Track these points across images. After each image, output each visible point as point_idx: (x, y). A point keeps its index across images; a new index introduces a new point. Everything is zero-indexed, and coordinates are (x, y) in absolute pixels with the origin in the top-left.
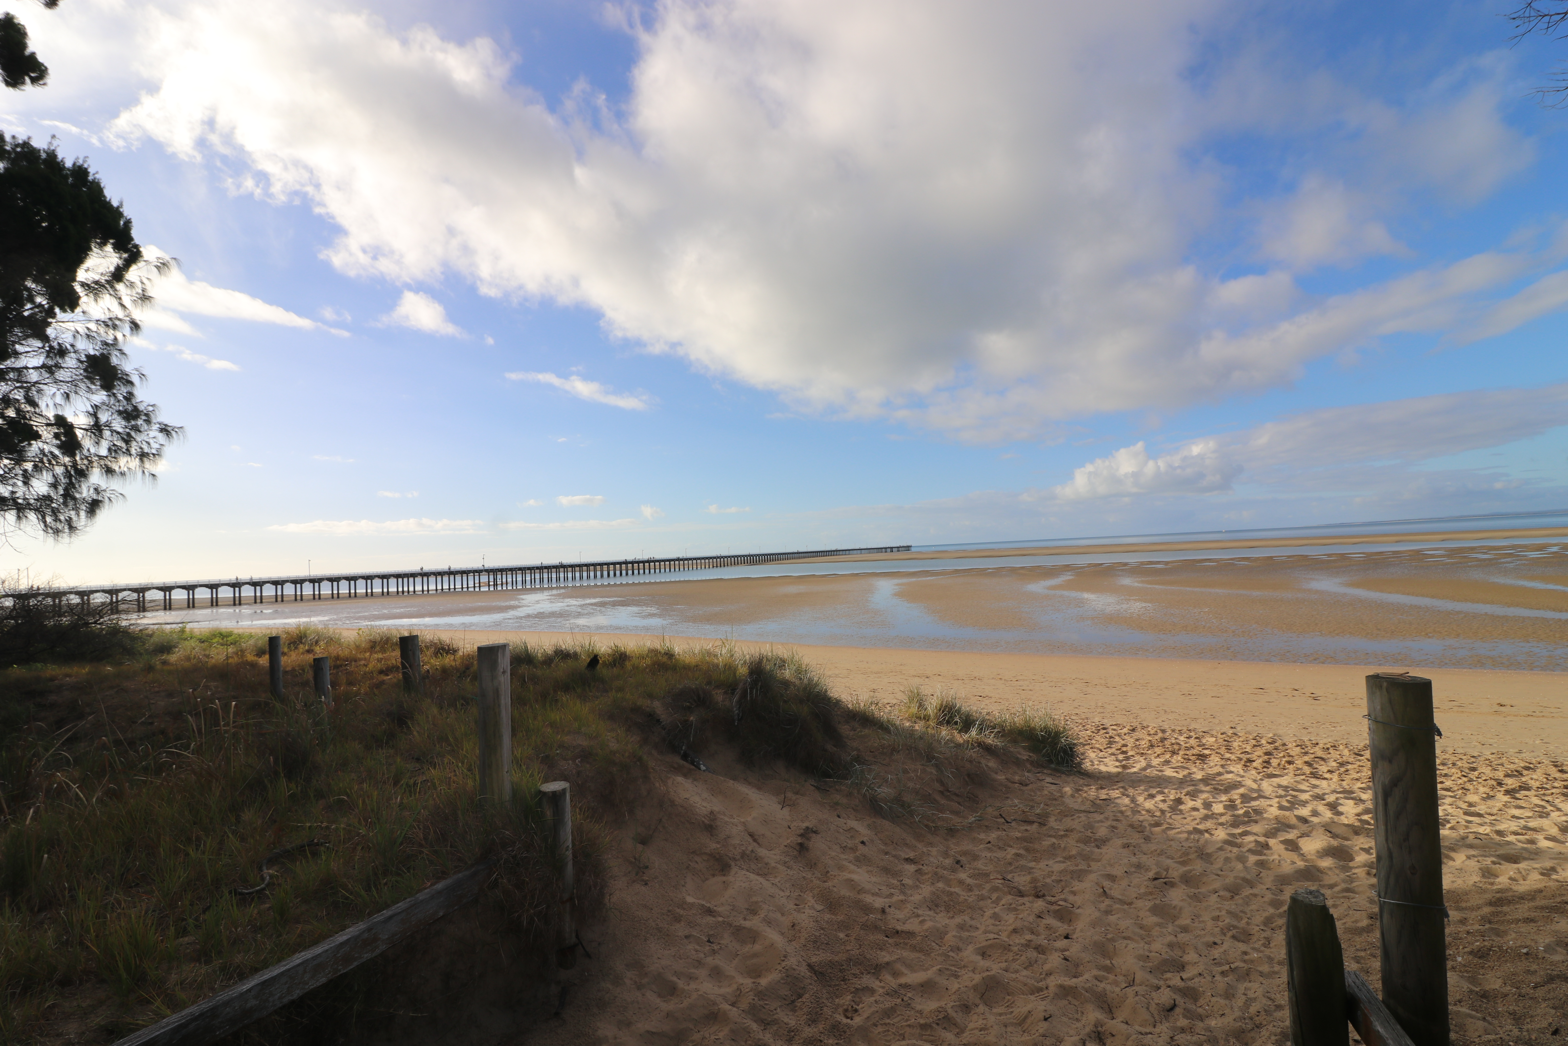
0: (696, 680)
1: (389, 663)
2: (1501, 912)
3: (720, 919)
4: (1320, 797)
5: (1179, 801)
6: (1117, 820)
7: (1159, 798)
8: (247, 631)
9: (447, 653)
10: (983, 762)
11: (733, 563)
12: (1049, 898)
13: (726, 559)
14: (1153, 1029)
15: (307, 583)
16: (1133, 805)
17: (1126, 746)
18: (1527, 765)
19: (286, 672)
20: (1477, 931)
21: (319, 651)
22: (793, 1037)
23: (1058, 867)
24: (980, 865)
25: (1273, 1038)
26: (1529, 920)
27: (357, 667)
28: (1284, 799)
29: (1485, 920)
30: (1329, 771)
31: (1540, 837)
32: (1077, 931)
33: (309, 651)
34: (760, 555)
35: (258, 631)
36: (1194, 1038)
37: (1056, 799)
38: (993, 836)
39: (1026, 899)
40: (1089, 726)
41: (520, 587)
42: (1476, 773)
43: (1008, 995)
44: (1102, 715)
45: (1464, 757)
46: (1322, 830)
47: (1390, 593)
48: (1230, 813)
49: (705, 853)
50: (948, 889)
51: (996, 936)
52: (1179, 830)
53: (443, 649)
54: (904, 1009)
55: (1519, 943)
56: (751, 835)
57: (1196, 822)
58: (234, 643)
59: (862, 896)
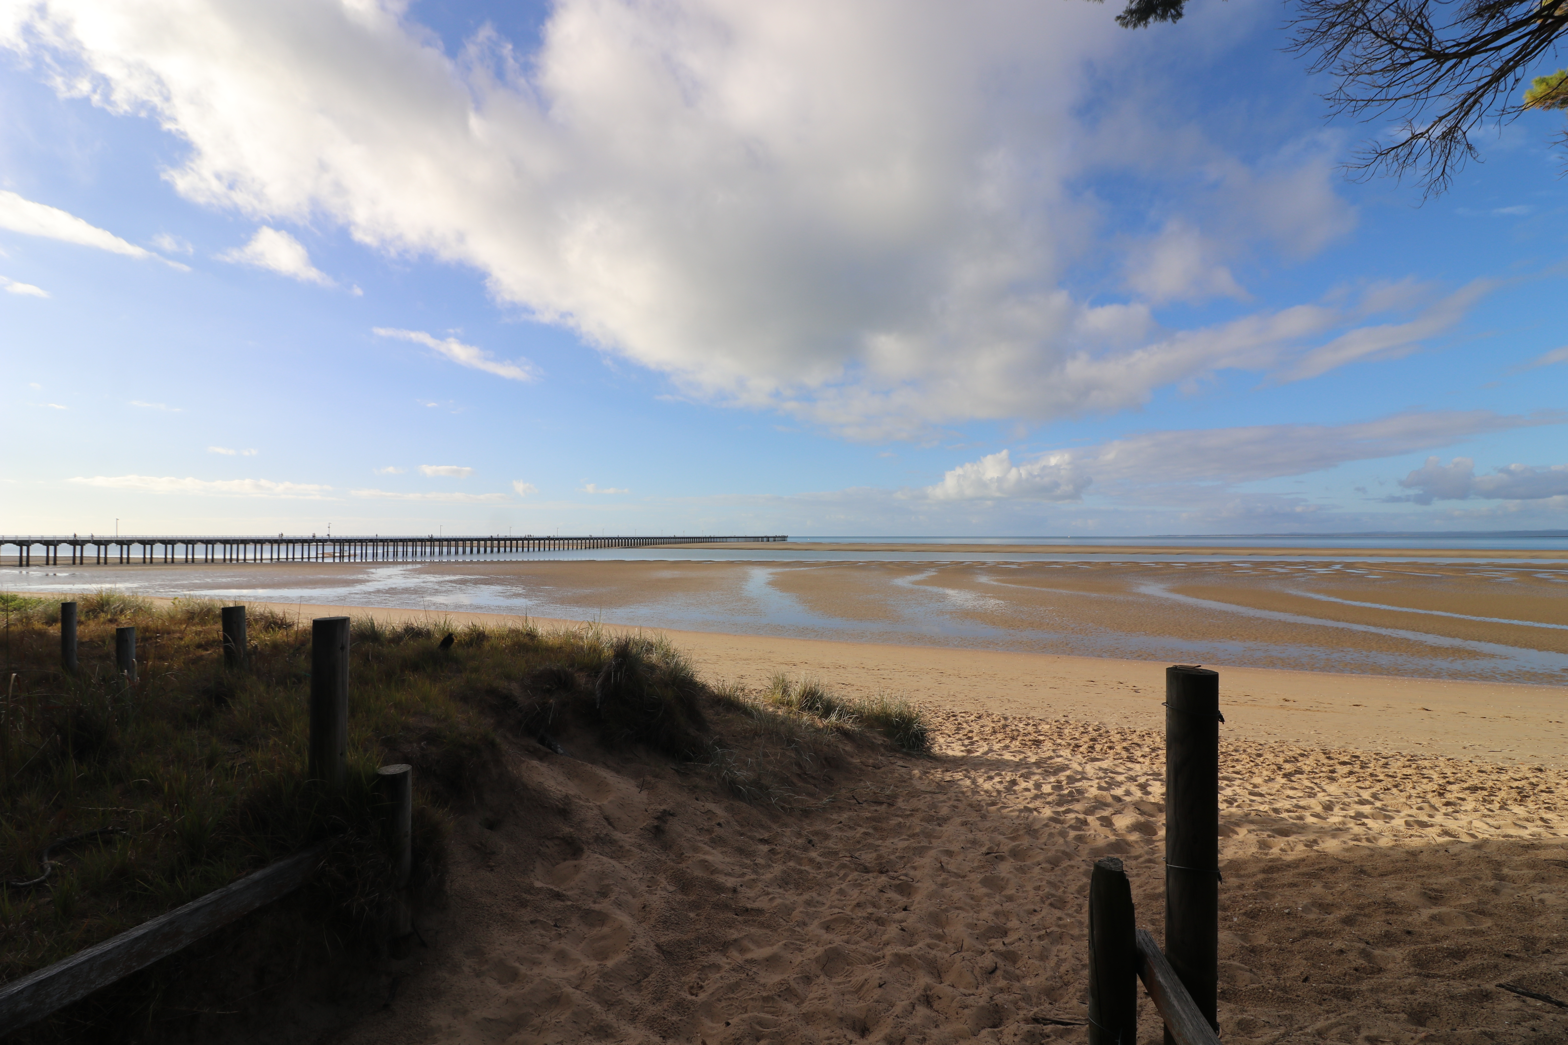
0: (558, 662)
1: (210, 637)
2: (1271, 878)
3: (569, 903)
4: (1133, 779)
5: (1014, 782)
6: (958, 800)
7: (997, 779)
8: (35, 595)
9: (279, 628)
10: (841, 746)
11: (607, 545)
12: (891, 874)
13: (599, 541)
14: (976, 991)
15: (114, 545)
16: (973, 786)
17: (972, 732)
18: (1302, 752)
19: (82, 644)
20: (1251, 895)
21: (124, 621)
22: (637, 1016)
23: (902, 845)
24: (830, 843)
25: (1078, 994)
26: (1293, 885)
27: (170, 640)
28: (1103, 780)
29: (1258, 885)
30: (1142, 756)
31: (1307, 814)
32: (915, 903)
33: (111, 621)
34: (636, 538)
35: (50, 597)
36: (1011, 997)
37: (905, 781)
38: (845, 816)
39: (871, 875)
40: (941, 714)
41: (370, 560)
42: (1261, 759)
43: (848, 965)
44: (953, 703)
45: (1253, 745)
46: (1132, 808)
47: (1204, 599)
48: (1057, 793)
49: (557, 838)
50: (798, 867)
51: (840, 911)
52: (1011, 809)
53: (275, 623)
54: (749, 983)
55: (1283, 905)
56: (607, 819)
57: (1027, 801)
58: (18, 609)
59: (715, 877)
